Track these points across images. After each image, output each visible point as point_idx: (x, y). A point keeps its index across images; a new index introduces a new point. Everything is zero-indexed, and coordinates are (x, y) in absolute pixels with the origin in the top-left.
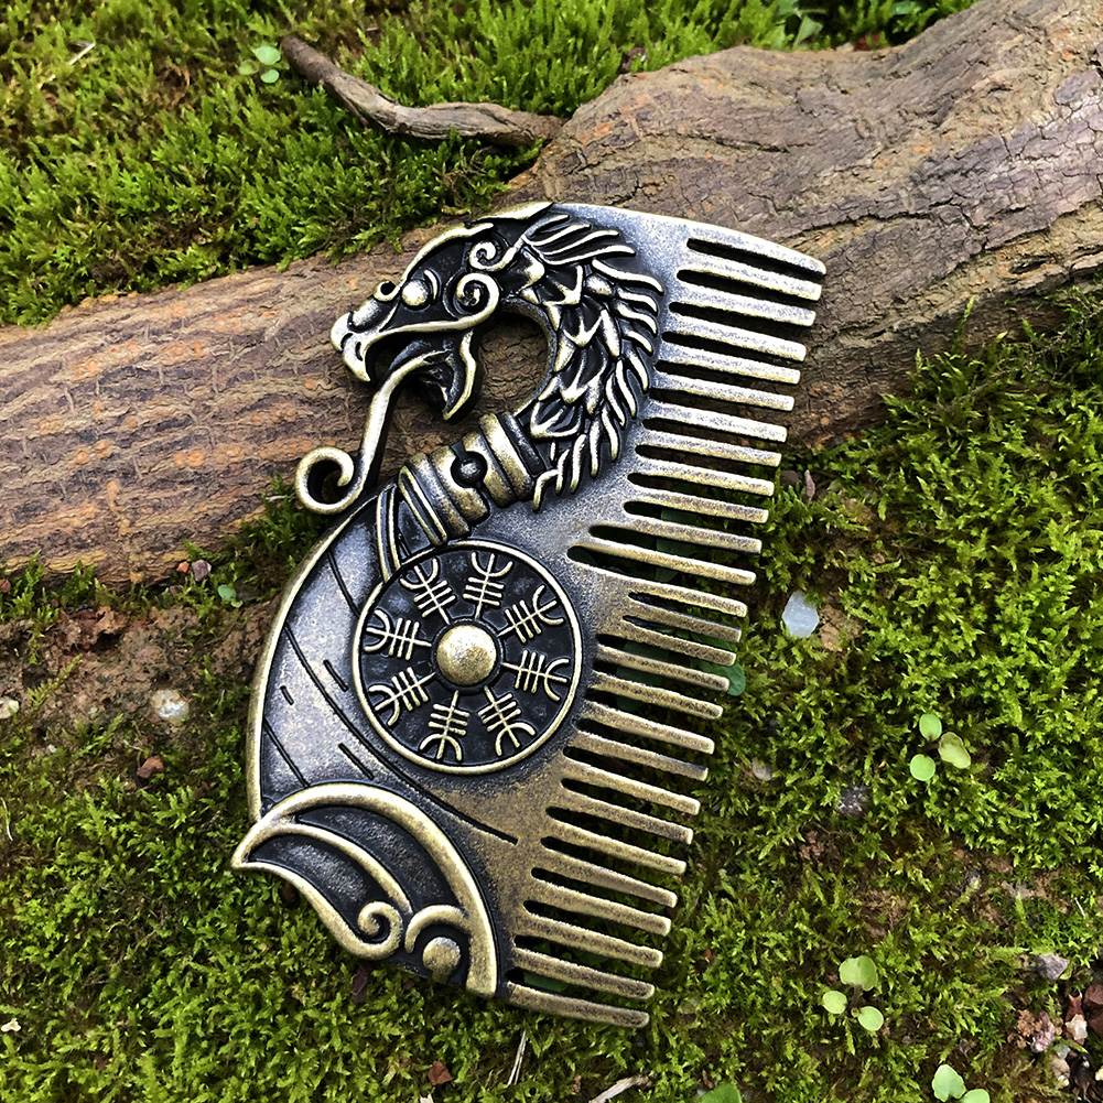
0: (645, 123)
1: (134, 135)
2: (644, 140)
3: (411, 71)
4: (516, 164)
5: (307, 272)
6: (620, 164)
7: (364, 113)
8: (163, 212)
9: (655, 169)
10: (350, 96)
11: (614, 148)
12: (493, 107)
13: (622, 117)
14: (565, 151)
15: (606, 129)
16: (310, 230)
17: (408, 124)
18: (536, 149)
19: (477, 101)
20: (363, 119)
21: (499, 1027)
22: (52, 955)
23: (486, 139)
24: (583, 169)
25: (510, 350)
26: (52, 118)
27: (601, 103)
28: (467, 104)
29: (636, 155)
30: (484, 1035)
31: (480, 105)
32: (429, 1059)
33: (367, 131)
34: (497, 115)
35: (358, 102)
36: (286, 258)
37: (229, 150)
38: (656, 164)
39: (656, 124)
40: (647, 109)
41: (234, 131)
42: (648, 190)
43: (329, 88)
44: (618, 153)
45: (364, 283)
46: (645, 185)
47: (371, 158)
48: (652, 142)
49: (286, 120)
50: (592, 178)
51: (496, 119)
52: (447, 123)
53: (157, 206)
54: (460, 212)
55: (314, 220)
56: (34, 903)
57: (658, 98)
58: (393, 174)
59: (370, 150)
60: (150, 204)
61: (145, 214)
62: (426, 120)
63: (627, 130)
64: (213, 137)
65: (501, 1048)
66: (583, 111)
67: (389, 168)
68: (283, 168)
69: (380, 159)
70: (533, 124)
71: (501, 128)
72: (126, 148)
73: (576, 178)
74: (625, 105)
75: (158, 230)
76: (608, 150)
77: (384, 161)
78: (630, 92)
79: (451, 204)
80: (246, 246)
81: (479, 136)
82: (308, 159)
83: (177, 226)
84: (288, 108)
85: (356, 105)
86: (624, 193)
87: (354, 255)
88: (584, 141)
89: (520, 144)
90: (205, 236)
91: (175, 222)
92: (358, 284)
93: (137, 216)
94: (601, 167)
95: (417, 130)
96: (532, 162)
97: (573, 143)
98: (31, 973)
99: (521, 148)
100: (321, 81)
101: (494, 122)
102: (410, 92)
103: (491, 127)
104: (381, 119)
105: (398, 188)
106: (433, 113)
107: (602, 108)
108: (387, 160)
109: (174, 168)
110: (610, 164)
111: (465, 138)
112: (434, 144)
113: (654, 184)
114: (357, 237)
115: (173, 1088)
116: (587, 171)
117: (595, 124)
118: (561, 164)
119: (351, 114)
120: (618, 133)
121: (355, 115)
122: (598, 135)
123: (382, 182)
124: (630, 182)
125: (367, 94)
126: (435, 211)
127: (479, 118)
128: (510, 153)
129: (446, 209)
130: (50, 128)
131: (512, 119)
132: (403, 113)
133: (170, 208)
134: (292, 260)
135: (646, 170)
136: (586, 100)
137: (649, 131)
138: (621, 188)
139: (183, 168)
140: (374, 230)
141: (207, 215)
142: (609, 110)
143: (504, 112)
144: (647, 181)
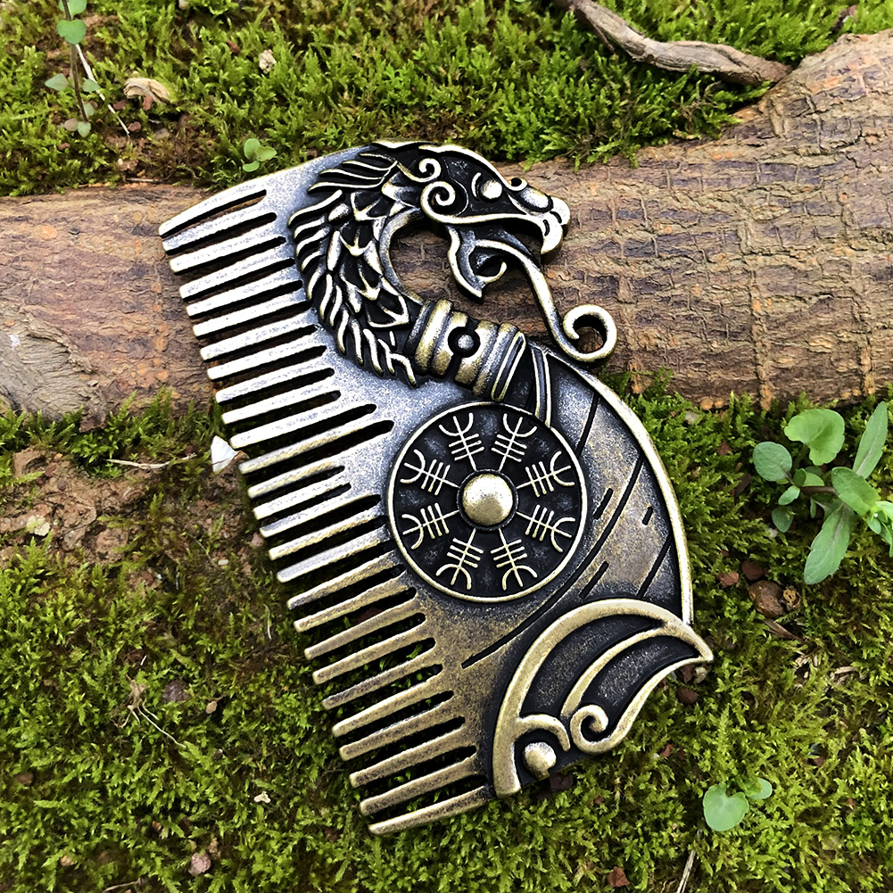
0: (872, 81)
1: (393, 32)
2: (869, 96)
4: (741, 100)
5: (549, 174)
6: (847, 114)
7: (613, 41)
8: (421, 107)
9: (878, 122)
10: (601, 24)
11: (842, 100)
12: (730, 49)
13: (850, 74)
14: (795, 96)
15: (835, 82)
16: (553, 140)
17: (655, 56)
18: (764, 90)
19: (716, 42)
20: (611, 46)
21: (672, 844)
22: (302, 741)
23: (719, 75)
24: (811, 114)
25: (732, 264)
26: (319, 9)
27: (829, 59)
28: (706, 44)
29: (861, 108)
30: (662, 852)
31: (719, 46)
32: (610, 864)
33: (615, 57)
34: (733, 57)
35: (609, 30)
36: (529, 159)
37: (482, 60)
38: (879, 118)
39: (881, 84)
40: (873, 69)
41: (487, 41)
42: (870, 140)
43: (580, 15)
44: (845, 104)
45: (603, 191)
46: (868, 135)
47: (613, 80)
48: (876, 99)
49: (533, 36)
50: (819, 123)
51: (731, 60)
52: (689, 59)
53: (416, 100)
54: (691, 137)
55: (555, 130)
56: (292, 696)
57: (884, 60)
58: (633, 97)
59: (614, 73)
60: (410, 98)
61: (406, 107)
62: (671, 54)
63: (854, 85)
64: (470, 44)
65: (673, 863)
66: (809, 61)
67: (629, 92)
68: (532, 81)
69: (621, 82)
70: (763, 68)
71: (735, 68)
72: (387, 43)
73: (804, 120)
74: (853, 63)
75: (417, 122)
76: (837, 102)
77: (624, 85)
78: (857, 52)
79: (681, 129)
80: (494, 144)
81: (715, 73)
82: (555, 75)
83: (434, 120)
84: (532, 26)
85: (606, 34)
86: (848, 140)
87: (592, 165)
88: (813, 90)
89: (749, 83)
90: (456, 132)
91: (432, 117)
92: (598, 191)
93: (397, 107)
94: (828, 114)
95: (661, 62)
96: (756, 100)
97: (804, 90)
98: (284, 755)
99: (748, 88)
100: (572, 8)
101: (728, 62)
102: (650, 25)
103: (726, 67)
104: (630, 49)
105: (641, 109)
106: (678, 49)
107: (832, 63)
108: (628, 85)
109: (433, 68)
110: (837, 113)
111: (703, 73)
112: (673, 76)
113: (876, 135)
114: (598, 149)
116: (815, 116)
117: (825, 76)
118: (790, 107)
119: (599, 40)
120: (846, 85)
121: (602, 42)
122: (828, 87)
123: (623, 103)
124: (855, 130)
125: (618, 25)
126: (667, 133)
127: (713, 57)
128: (738, 88)
129: (678, 133)
130: (315, 17)
131: (746, 62)
132: (651, 46)
133: (428, 104)
134: (534, 162)
135: (870, 122)
136: (812, 53)
137: (875, 89)
138: (845, 135)
139: (441, 69)
140: (613, 145)
141: (460, 114)
142: (839, 65)
143: (739, 55)
144: (870, 132)
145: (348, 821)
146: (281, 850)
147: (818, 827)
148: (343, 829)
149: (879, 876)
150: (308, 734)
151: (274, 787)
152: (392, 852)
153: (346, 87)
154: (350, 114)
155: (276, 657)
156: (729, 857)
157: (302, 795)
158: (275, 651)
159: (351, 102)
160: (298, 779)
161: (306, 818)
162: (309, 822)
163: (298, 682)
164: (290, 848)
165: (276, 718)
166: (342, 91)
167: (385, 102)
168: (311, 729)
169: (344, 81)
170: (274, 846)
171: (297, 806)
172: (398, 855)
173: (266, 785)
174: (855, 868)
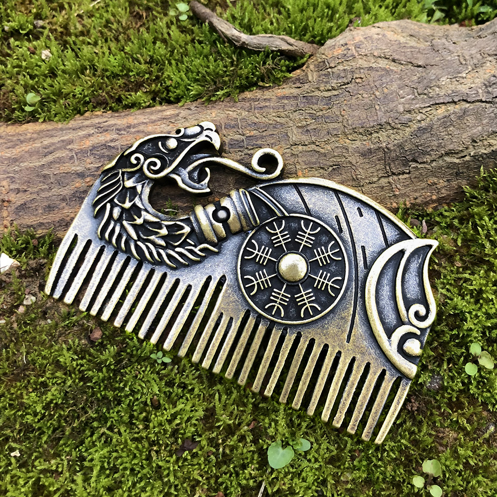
0: (359, 49)
1: (117, 40)
2: (357, 57)
3: (249, 20)
4: (295, 65)
5: (192, 108)
6: (345, 68)
7: (226, 37)
8: (127, 75)
9: (362, 71)
10: (220, 28)
11: (343, 60)
12: (287, 38)
13: (348, 46)
14: (320, 60)
15: (340, 51)
16: (195, 89)
17: (247, 42)
18: (305, 59)
19: (280, 34)
20: (226, 39)
21: (252, 478)
22: (39, 421)
23: (282, 53)
24: (327, 69)
25: (285, 151)
26: (80, 29)
27: (338, 39)
28: (274, 35)
29: (353, 64)
30: (244, 482)
31: (281, 37)
32: (216, 491)
33: (227, 44)
34: (288, 42)
35: (224, 31)
36: (183, 101)
37: (161, 50)
38: (363, 68)
39: (364, 50)
40: (360, 43)
41: (164, 41)
42: (357, 81)
43: (211, 24)
44: (345, 62)
45: (219, 114)
46: (356, 78)
47: (227, 57)
48: (361, 58)
49: (189, 38)
50: (331, 73)
51: (288, 43)
52: (265, 43)
53: (125, 72)
54: (267, 85)
55: (198, 85)
56: (33, 394)
57: (366, 38)
58: (237, 66)
59: (228, 54)
60: (122, 71)
61: (118, 75)
62: (255, 41)
63: (350, 52)
64: (154, 43)
65: (252, 489)
66: (329, 42)
67: (235, 63)
68: (186, 59)
69: (232, 58)
70: (305, 47)
71: (290, 48)
72: (113, 45)
73: (323, 72)
74: (350, 40)
75: (124, 83)
76: (340, 61)
77: (233, 59)
78: (352, 35)
79: (263, 81)
80: (165, 94)
81: (279, 51)
82: (198, 56)
83: (133, 82)
84: (190, 33)
85: (223, 32)
86: (346, 81)
87: (216, 101)
88: (329, 56)
89: (299, 56)
90: (146, 88)
91: (132, 80)
92: (216, 115)
93: (115, 76)
94: (336, 68)
95: (250, 46)
96: (303, 64)
97: (324, 56)
98: (28, 429)
99: (298, 58)
100: (207, 21)
101: (287, 45)
102: (248, 29)
103: (285, 47)
104: (234, 39)
105: (239, 72)
106: (258, 38)
107: (339, 41)
108: (235, 59)
109: (134, 56)
110: (341, 67)
111: (273, 51)
112: (258, 53)
113: (361, 78)
114: (218, 93)
115: (90, 492)
116: (329, 70)
117: (335, 48)
118: (317, 66)
119: (220, 36)
120: (345, 52)
121: (222, 37)
122: (336, 54)
123: (232, 69)
124: (350, 76)
125: (228, 28)
126: (255, 84)
127: (280, 42)
128: (293, 59)
129: (261, 84)
130: (78, 34)
131: (295, 44)
132: (245, 37)
133: (131, 74)
134: (186, 102)
135: (357, 71)
136: (331, 38)
137: (360, 53)
138: (345, 79)
139: (139, 56)
140: (226, 91)
141: (148, 78)
142: (342, 42)
143: (292, 41)
144: (358, 76)
145: (65, 466)
146: (25, 484)
147: (339, 467)
148: (62, 471)
149: (371, 493)
150: (44, 416)
151: (23, 448)
152: (89, 484)
153: (88, 67)
154: (89, 80)
155: (27, 373)
156: (284, 484)
157: (39, 452)
158: (27, 369)
159: (91, 75)
160: (38, 443)
161: (40, 465)
162: (43, 467)
163: (38, 387)
164: (30, 482)
165: (26, 408)
166: (86, 69)
167: (108, 74)
168: (45, 413)
169: (87, 63)
170: (21, 482)
171: (37, 458)
172: (92, 485)
173: (18, 446)
174: (359, 490)
